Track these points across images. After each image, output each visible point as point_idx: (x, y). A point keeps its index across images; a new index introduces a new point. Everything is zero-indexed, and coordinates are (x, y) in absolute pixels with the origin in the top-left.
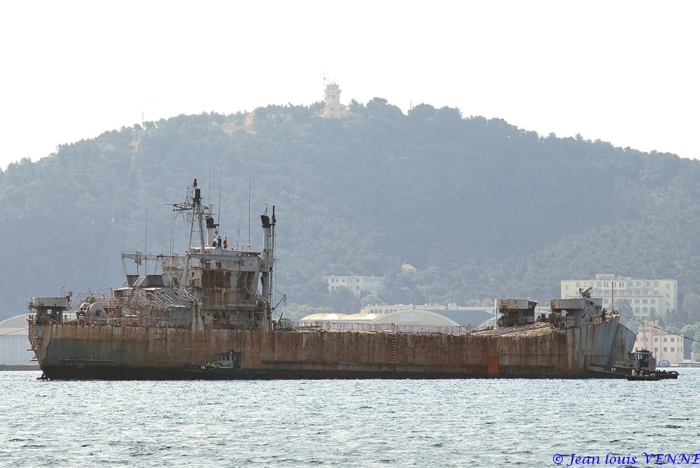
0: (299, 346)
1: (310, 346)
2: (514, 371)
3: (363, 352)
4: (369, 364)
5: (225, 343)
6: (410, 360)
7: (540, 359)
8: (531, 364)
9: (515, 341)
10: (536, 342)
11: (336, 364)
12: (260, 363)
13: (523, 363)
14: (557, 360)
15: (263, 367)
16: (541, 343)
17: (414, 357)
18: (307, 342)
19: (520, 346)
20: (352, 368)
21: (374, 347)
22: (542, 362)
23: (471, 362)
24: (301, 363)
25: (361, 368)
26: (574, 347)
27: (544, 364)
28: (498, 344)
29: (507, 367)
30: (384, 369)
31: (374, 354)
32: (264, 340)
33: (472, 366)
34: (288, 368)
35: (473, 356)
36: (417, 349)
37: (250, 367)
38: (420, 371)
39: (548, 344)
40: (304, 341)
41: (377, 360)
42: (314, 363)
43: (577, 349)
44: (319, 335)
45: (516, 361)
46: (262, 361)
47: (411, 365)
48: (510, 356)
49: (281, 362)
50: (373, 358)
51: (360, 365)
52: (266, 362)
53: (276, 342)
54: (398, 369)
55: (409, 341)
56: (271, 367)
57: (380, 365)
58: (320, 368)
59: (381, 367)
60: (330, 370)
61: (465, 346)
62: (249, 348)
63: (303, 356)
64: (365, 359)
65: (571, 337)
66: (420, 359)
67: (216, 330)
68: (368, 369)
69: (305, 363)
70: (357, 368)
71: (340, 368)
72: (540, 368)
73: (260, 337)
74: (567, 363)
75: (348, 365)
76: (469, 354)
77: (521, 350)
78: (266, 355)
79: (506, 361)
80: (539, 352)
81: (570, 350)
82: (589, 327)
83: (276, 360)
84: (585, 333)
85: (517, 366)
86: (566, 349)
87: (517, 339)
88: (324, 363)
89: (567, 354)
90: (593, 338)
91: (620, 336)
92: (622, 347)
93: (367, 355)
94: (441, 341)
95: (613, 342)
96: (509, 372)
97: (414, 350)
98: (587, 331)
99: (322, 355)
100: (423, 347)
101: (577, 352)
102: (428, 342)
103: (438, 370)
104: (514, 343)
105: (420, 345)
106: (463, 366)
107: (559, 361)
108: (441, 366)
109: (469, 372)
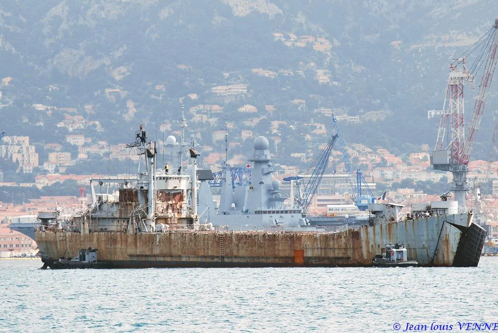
0: (154, 244)
1: (161, 244)
2: (316, 261)
3: (200, 248)
4: (204, 257)
5: (103, 242)
6: (235, 253)
7: (337, 251)
8: (329, 256)
9: (316, 237)
10: (333, 238)
11: (180, 256)
12: (127, 256)
13: (323, 255)
14: (352, 252)
15: (129, 259)
16: (337, 239)
17: (238, 251)
18: (160, 241)
19: (320, 241)
20: (192, 260)
21: (208, 244)
22: (339, 254)
23: (282, 254)
24: (154, 256)
25: (199, 260)
26: (368, 242)
27: (341, 255)
28: (303, 238)
29: (309, 258)
30: (216, 260)
31: (208, 249)
32: (130, 240)
33: (282, 258)
34: (147, 260)
35: (283, 250)
36: (240, 245)
37: (122, 259)
38: (242, 261)
39: (343, 239)
40: (158, 240)
41: (210, 253)
42: (164, 256)
43: (371, 243)
44: (168, 235)
45: (317, 253)
46: (128, 255)
47: (236, 257)
48: (313, 249)
49: (142, 256)
50: (208, 253)
51: (198, 257)
52: (131, 256)
53: (138, 240)
54: (226, 260)
55: (234, 239)
56: (135, 259)
57: (212, 257)
58: (168, 259)
59: (213, 259)
60: (176, 261)
61: (276, 242)
62: (119, 246)
63: (157, 251)
64: (202, 254)
65: (365, 233)
66: (242, 253)
67: (97, 233)
68: (204, 260)
69: (158, 256)
70: (195, 260)
71: (184, 259)
72: (338, 258)
73: (127, 237)
74: (362, 255)
75: (189, 257)
76: (280, 248)
77: (321, 245)
78: (131, 250)
79: (309, 254)
80: (336, 246)
81: (364, 244)
82: (384, 226)
83: (138, 254)
84: (379, 231)
85: (319, 257)
86: (360, 243)
87: (318, 236)
88: (171, 256)
89: (361, 247)
90: (390, 234)
91: (445, 232)
92: (447, 241)
93: (203, 250)
94: (258, 239)
95: (440, 237)
96: (312, 262)
97: (237, 246)
98: (381, 228)
99: (170, 250)
100: (245, 243)
101: (372, 246)
102: (248, 239)
103: (257, 261)
104: (316, 239)
105: (243, 241)
106: (276, 258)
107: (354, 253)
108: (258, 257)
109: (280, 262)
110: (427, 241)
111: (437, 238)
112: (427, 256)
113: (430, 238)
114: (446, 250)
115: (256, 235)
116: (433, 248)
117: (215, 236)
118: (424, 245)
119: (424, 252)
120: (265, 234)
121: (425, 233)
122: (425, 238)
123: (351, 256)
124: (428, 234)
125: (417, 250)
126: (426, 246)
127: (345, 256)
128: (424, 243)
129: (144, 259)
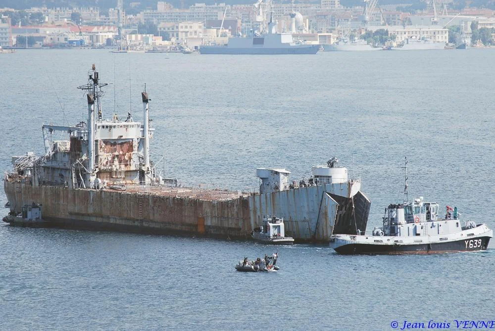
2: (214, 231)
3: (124, 209)
4: (127, 219)
6: (151, 217)
9: (214, 204)
10: (227, 206)
11: (108, 218)
12: (67, 214)
14: (242, 222)
15: (69, 217)
16: (231, 206)
17: (154, 214)
19: (217, 209)
24: (89, 215)
25: (123, 223)
26: (255, 212)
27: (233, 226)
28: (204, 206)
29: (209, 227)
31: (130, 211)
33: (188, 225)
34: (83, 219)
36: (155, 208)
37: (63, 216)
38: (157, 226)
39: (235, 207)
41: (132, 216)
42: (97, 216)
43: (258, 213)
45: (215, 222)
48: (212, 218)
49: (79, 214)
50: (130, 215)
51: (122, 219)
52: (71, 214)
53: (76, 197)
54: (144, 224)
55: (150, 200)
57: (133, 220)
58: (100, 220)
61: (183, 207)
63: (91, 211)
64: (125, 216)
65: (253, 203)
66: (157, 217)
68: (127, 223)
69: (91, 215)
71: (111, 221)
72: (231, 229)
74: (250, 225)
75: (116, 219)
76: (186, 214)
77: (218, 213)
79: (209, 222)
80: (230, 215)
81: (252, 214)
82: (268, 194)
83: (76, 212)
84: (265, 200)
85: (216, 227)
86: (248, 214)
87: (215, 203)
88: (102, 217)
89: (250, 218)
90: (273, 205)
91: (324, 204)
92: (326, 214)
93: (126, 211)
94: (169, 202)
95: (320, 209)
96: (211, 232)
97: (153, 208)
98: (266, 197)
99: (101, 210)
100: (159, 206)
101: (259, 216)
102: (161, 202)
103: (168, 227)
104: (213, 206)
105: (157, 204)
106: (182, 224)
107: (244, 224)
108: (169, 223)
109: (187, 230)
110: (309, 213)
111: (318, 210)
112: (308, 230)
113: (311, 210)
114: (325, 223)
115: (167, 198)
116: (314, 221)
117: (136, 197)
118: (305, 218)
119: (306, 225)
120: (174, 197)
121: (306, 204)
122: (306, 209)
123: (241, 227)
124: (308, 205)
125: (299, 223)
126: (307, 219)
127: (236, 227)
128: (305, 215)
129: (81, 218)
